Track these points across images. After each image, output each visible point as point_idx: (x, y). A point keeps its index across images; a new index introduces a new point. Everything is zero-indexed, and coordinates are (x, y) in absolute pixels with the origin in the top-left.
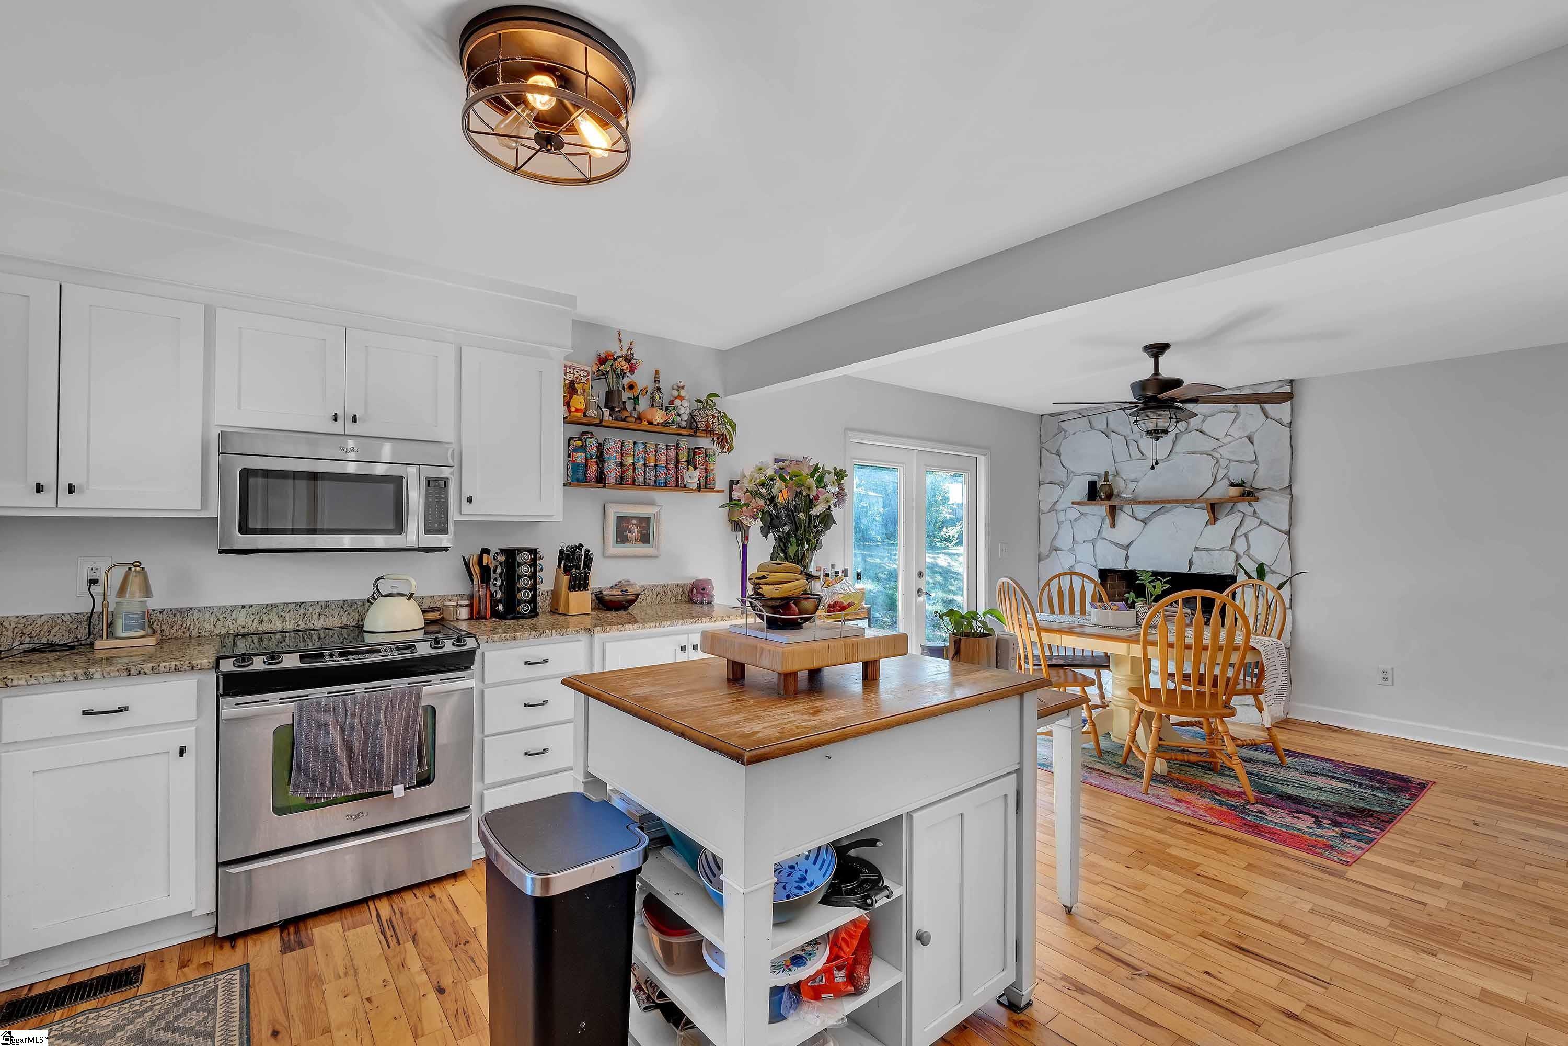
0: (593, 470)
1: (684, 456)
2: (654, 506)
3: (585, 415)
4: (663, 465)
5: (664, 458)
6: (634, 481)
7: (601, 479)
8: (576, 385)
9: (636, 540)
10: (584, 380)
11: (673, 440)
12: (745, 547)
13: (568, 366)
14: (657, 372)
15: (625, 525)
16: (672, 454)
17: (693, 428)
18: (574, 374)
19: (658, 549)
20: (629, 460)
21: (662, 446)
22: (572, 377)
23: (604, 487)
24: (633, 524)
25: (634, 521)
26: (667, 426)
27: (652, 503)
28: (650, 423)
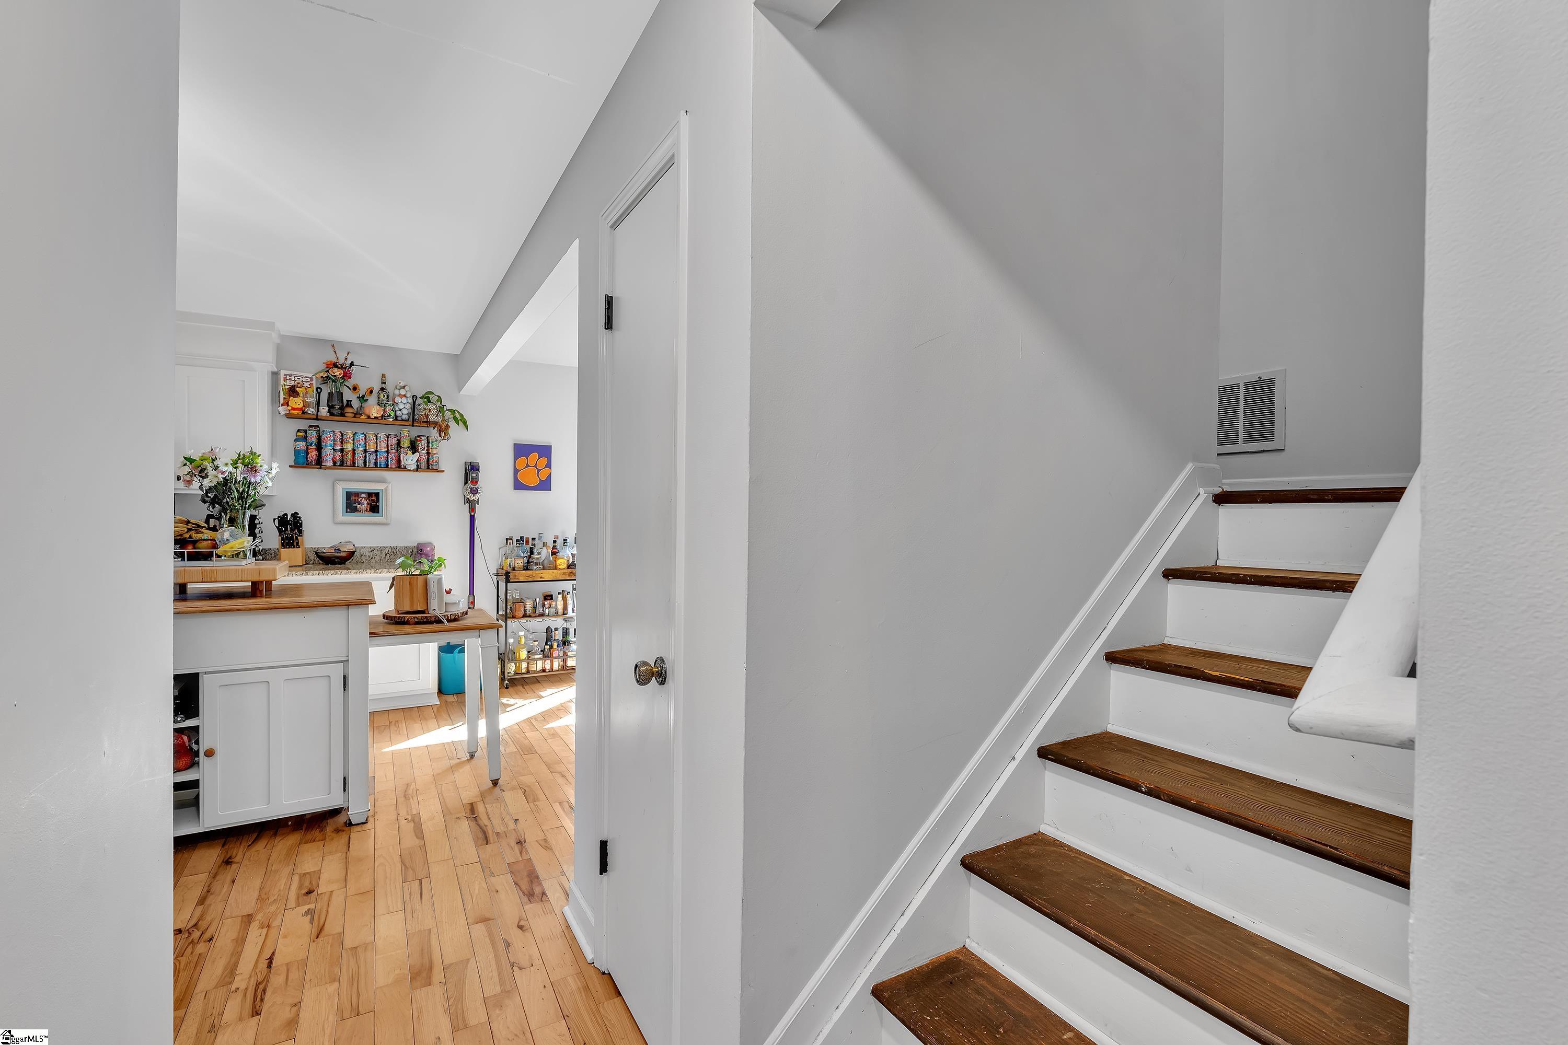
0: (313, 454)
1: (406, 443)
2: (384, 484)
3: (303, 413)
4: (384, 450)
5: (384, 445)
6: (354, 463)
7: (319, 463)
8: (297, 389)
9: (366, 510)
10: (306, 385)
11: (393, 431)
12: (472, 519)
13: (288, 375)
14: (384, 376)
15: (354, 498)
16: (393, 441)
17: (413, 420)
18: (295, 381)
19: (386, 517)
20: (349, 447)
21: (382, 436)
22: (293, 383)
23: (321, 468)
24: (362, 498)
25: (364, 495)
26: (385, 419)
27: (383, 481)
28: (369, 417)
